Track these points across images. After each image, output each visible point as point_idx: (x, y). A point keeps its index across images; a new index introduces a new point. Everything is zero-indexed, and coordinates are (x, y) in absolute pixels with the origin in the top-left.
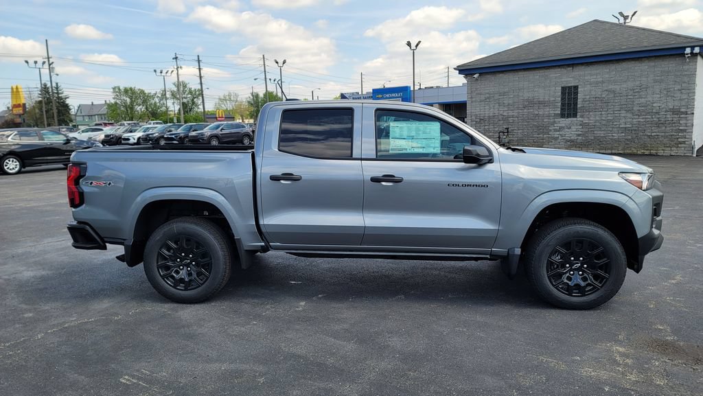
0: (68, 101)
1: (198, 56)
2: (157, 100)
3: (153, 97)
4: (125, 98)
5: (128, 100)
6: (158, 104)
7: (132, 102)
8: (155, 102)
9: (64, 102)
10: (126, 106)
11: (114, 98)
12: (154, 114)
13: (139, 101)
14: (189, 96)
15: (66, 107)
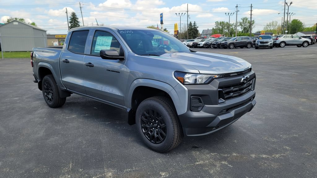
0: (198, 29)
1: (251, 4)
2: (233, 27)
3: (232, 25)
4: (220, 26)
5: (221, 27)
6: (234, 29)
7: (222, 28)
8: (233, 28)
9: (196, 29)
10: (219, 30)
11: (215, 27)
12: (232, 33)
13: (226, 27)
14: (248, 24)
15: (197, 31)
